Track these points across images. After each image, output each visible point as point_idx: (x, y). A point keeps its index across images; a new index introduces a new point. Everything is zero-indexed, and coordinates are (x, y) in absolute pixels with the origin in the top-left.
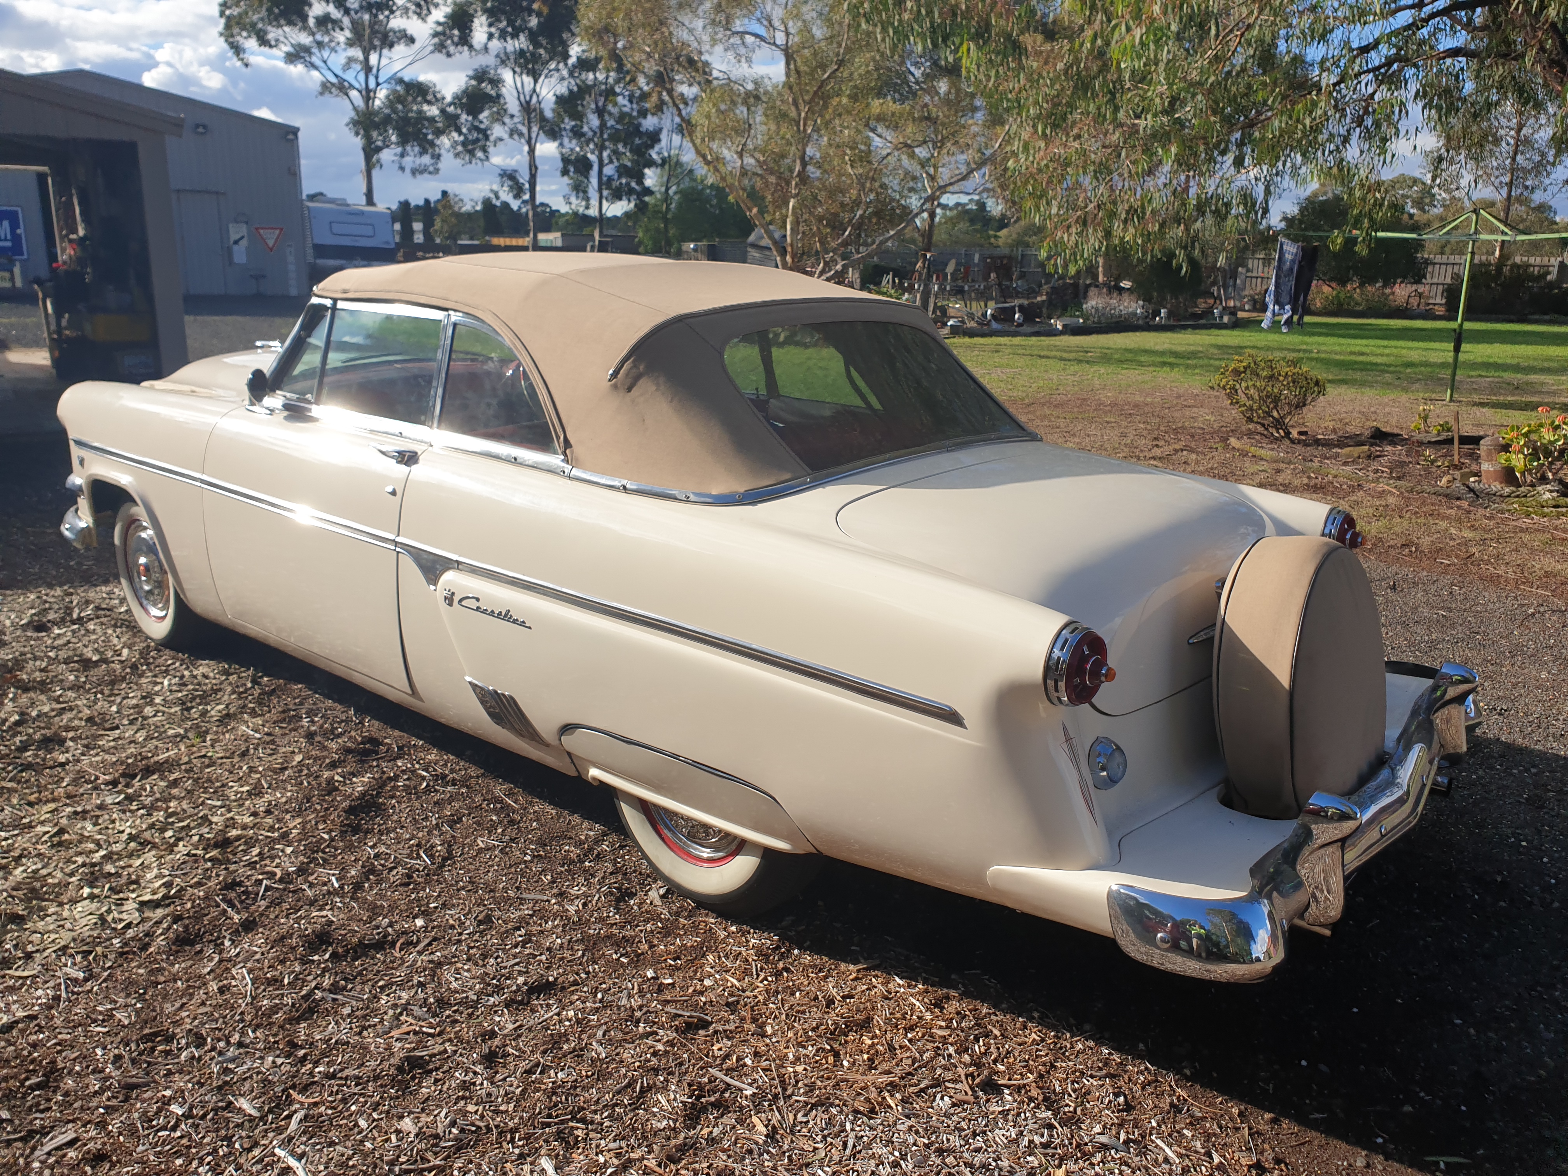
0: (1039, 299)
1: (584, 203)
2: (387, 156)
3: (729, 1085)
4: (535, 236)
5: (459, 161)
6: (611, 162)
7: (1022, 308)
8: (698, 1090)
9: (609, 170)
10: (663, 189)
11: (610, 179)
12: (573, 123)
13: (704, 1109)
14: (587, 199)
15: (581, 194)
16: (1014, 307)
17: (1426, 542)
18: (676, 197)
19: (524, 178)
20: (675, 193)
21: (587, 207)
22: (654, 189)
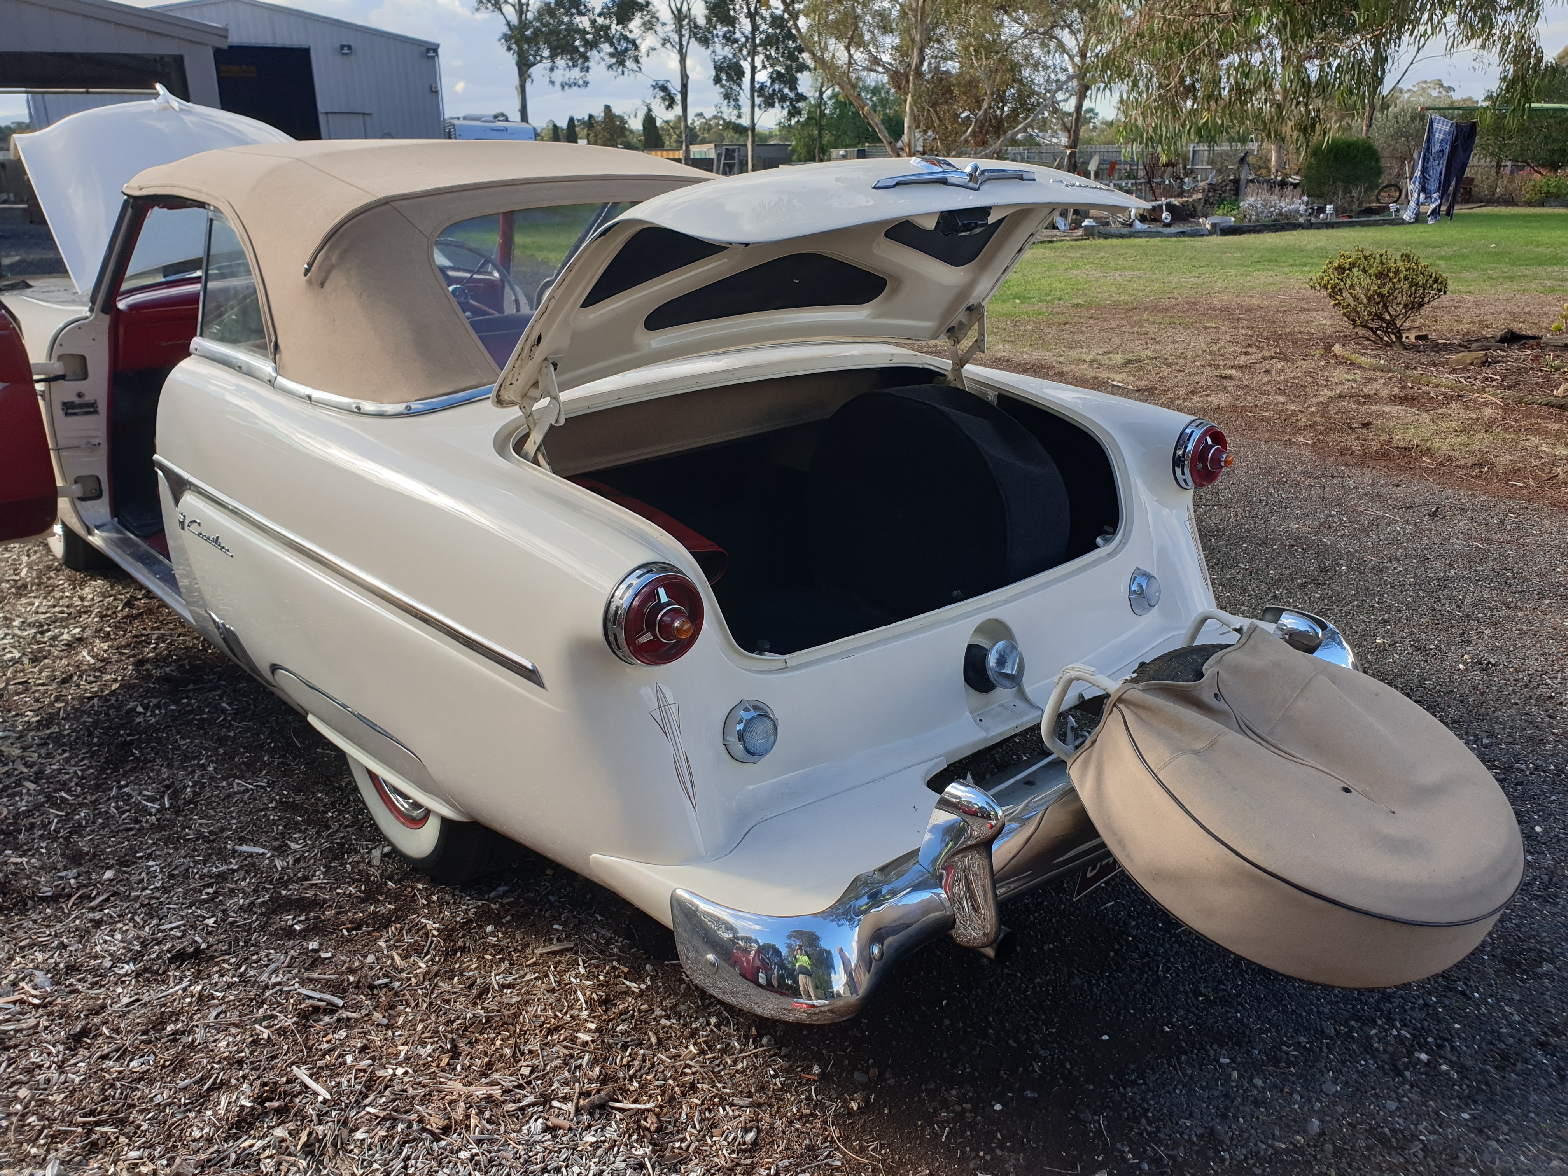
0: (1195, 197)
1: (736, 112)
2: (538, 71)
3: (307, 1087)
4: (687, 147)
5: (612, 73)
6: (764, 67)
7: (1170, 208)
8: (272, 1091)
9: (763, 76)
10: (817, 94)
11: (763, 86)
12: (725, 29)
13: (266, 1113)
14: (738, 107)
15: (732, 103)
16: (1161, 206)
17: (1504, 460)
18: (830, 103)
19: (675, 87)
20: (830, 98)
21: (739, 116)
22: (808, 95)
